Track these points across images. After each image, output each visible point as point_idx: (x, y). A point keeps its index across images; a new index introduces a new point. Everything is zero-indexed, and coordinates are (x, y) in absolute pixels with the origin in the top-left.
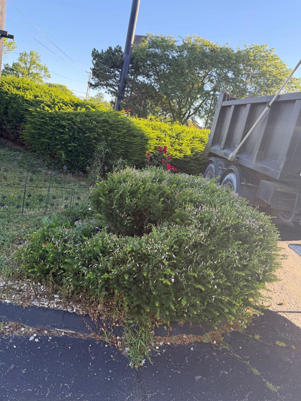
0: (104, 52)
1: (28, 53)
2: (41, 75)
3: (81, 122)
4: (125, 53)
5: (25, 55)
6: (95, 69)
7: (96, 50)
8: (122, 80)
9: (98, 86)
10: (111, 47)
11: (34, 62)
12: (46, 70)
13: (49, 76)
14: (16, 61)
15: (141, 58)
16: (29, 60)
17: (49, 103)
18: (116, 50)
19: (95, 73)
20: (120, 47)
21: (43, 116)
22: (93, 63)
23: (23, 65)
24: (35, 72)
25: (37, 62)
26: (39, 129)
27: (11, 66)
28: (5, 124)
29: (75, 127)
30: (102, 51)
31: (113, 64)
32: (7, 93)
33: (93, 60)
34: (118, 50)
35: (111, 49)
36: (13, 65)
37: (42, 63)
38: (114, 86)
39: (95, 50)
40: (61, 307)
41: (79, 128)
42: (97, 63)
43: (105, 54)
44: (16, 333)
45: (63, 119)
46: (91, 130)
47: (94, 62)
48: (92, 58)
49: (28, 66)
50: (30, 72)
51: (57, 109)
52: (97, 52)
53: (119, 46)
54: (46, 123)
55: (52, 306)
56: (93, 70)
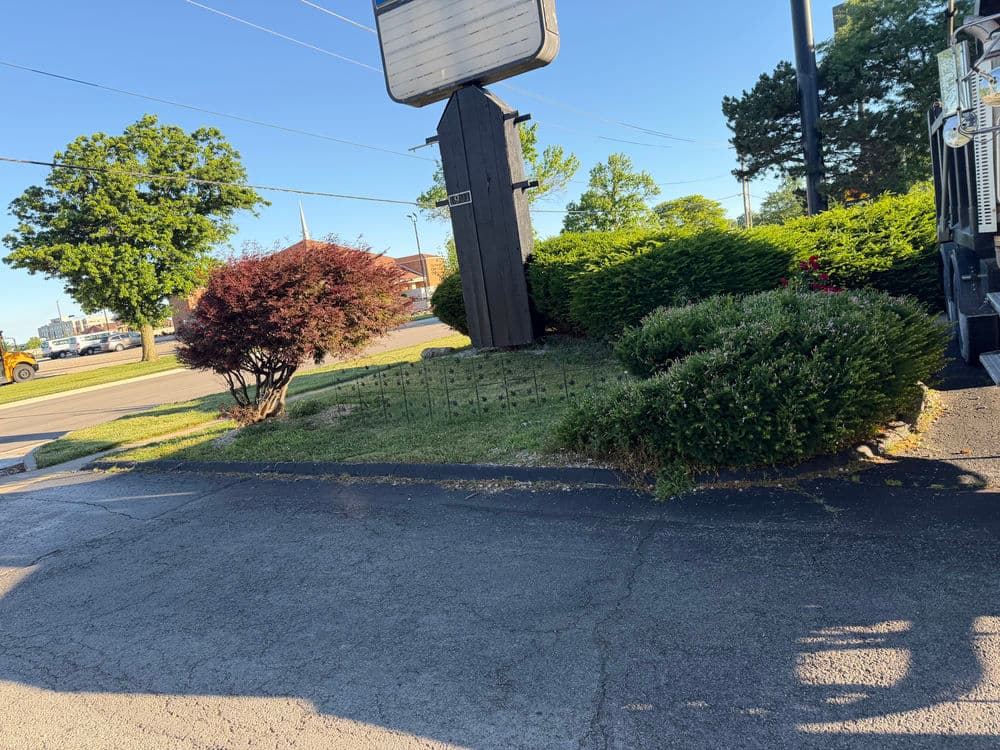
0: (750, 92)
1: (605, 163)
2: (639, 197)
3: (642, 269)
4: (800, 71)
5: (601, 169)
6: (738, 137)
7: (731, 98)
8: (808, 135)
9: (757, 170)
10: (765, 75)
11: (621, 175)
12: (646, 181)
13: (656, 192)
14: (586, 189)
15: (846, 64)
16: (610, 176)
17: (596, 258)
18: (778, 75)
19: (741, 146)
20: (786, 63)
21: (588, 279)
22: (731, 128)
23: (600, 192)
24: (627, 195)
25: (626, 173)
26: (589, 300)
27: (578, 203)
28: (550, 311)
29: (635, 280)
30: (745, 94)
31: (776, 109)
32: (543, 265)
33: (730, 121)
34: (784, 72)
35: (767, 79)
36: (583, 200)
37: (636, 171)
38: (793, 154)
39: (727, 99)
40: (593, 466)
41: (641, 279)
42: (738, 124)
43: (752, 96)
44: (553, 488)
45: (617, 274)
46: (659, 276)
47: (733, 124)
48: (727, 118)
49: (610, 189)
50: (617, 198)
51: (607, 264)
52: (734, 100)
53: (782, 63)
54: (595, 289)
55: (584, 467)
56: (735, 141)
